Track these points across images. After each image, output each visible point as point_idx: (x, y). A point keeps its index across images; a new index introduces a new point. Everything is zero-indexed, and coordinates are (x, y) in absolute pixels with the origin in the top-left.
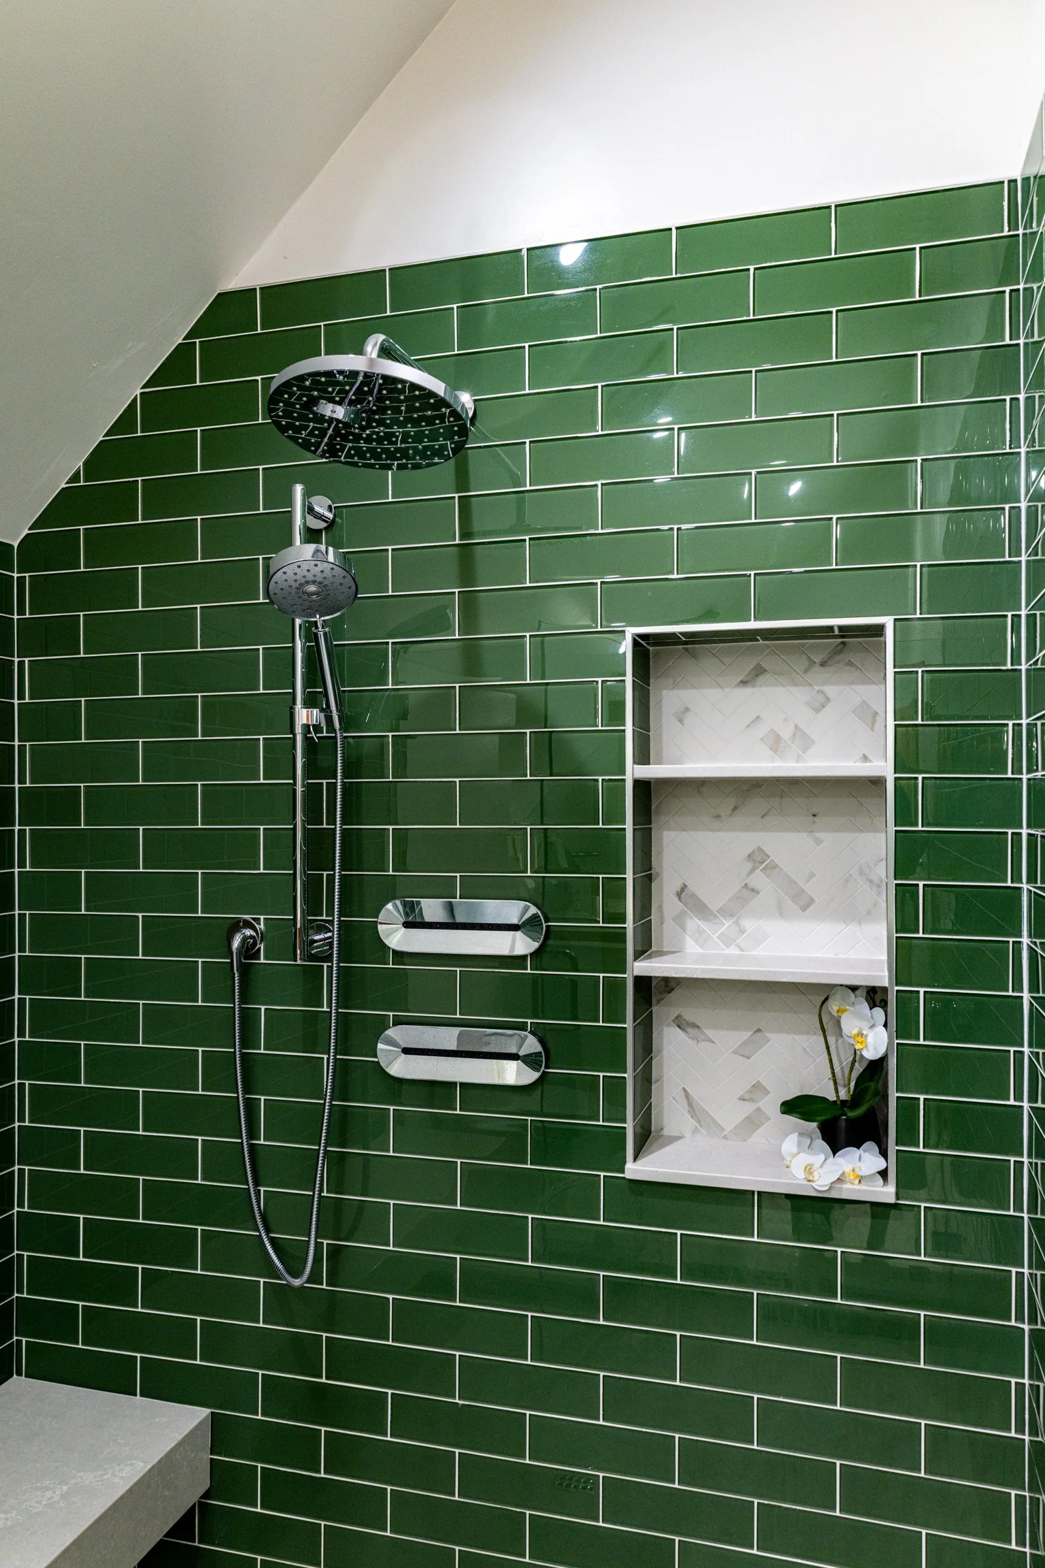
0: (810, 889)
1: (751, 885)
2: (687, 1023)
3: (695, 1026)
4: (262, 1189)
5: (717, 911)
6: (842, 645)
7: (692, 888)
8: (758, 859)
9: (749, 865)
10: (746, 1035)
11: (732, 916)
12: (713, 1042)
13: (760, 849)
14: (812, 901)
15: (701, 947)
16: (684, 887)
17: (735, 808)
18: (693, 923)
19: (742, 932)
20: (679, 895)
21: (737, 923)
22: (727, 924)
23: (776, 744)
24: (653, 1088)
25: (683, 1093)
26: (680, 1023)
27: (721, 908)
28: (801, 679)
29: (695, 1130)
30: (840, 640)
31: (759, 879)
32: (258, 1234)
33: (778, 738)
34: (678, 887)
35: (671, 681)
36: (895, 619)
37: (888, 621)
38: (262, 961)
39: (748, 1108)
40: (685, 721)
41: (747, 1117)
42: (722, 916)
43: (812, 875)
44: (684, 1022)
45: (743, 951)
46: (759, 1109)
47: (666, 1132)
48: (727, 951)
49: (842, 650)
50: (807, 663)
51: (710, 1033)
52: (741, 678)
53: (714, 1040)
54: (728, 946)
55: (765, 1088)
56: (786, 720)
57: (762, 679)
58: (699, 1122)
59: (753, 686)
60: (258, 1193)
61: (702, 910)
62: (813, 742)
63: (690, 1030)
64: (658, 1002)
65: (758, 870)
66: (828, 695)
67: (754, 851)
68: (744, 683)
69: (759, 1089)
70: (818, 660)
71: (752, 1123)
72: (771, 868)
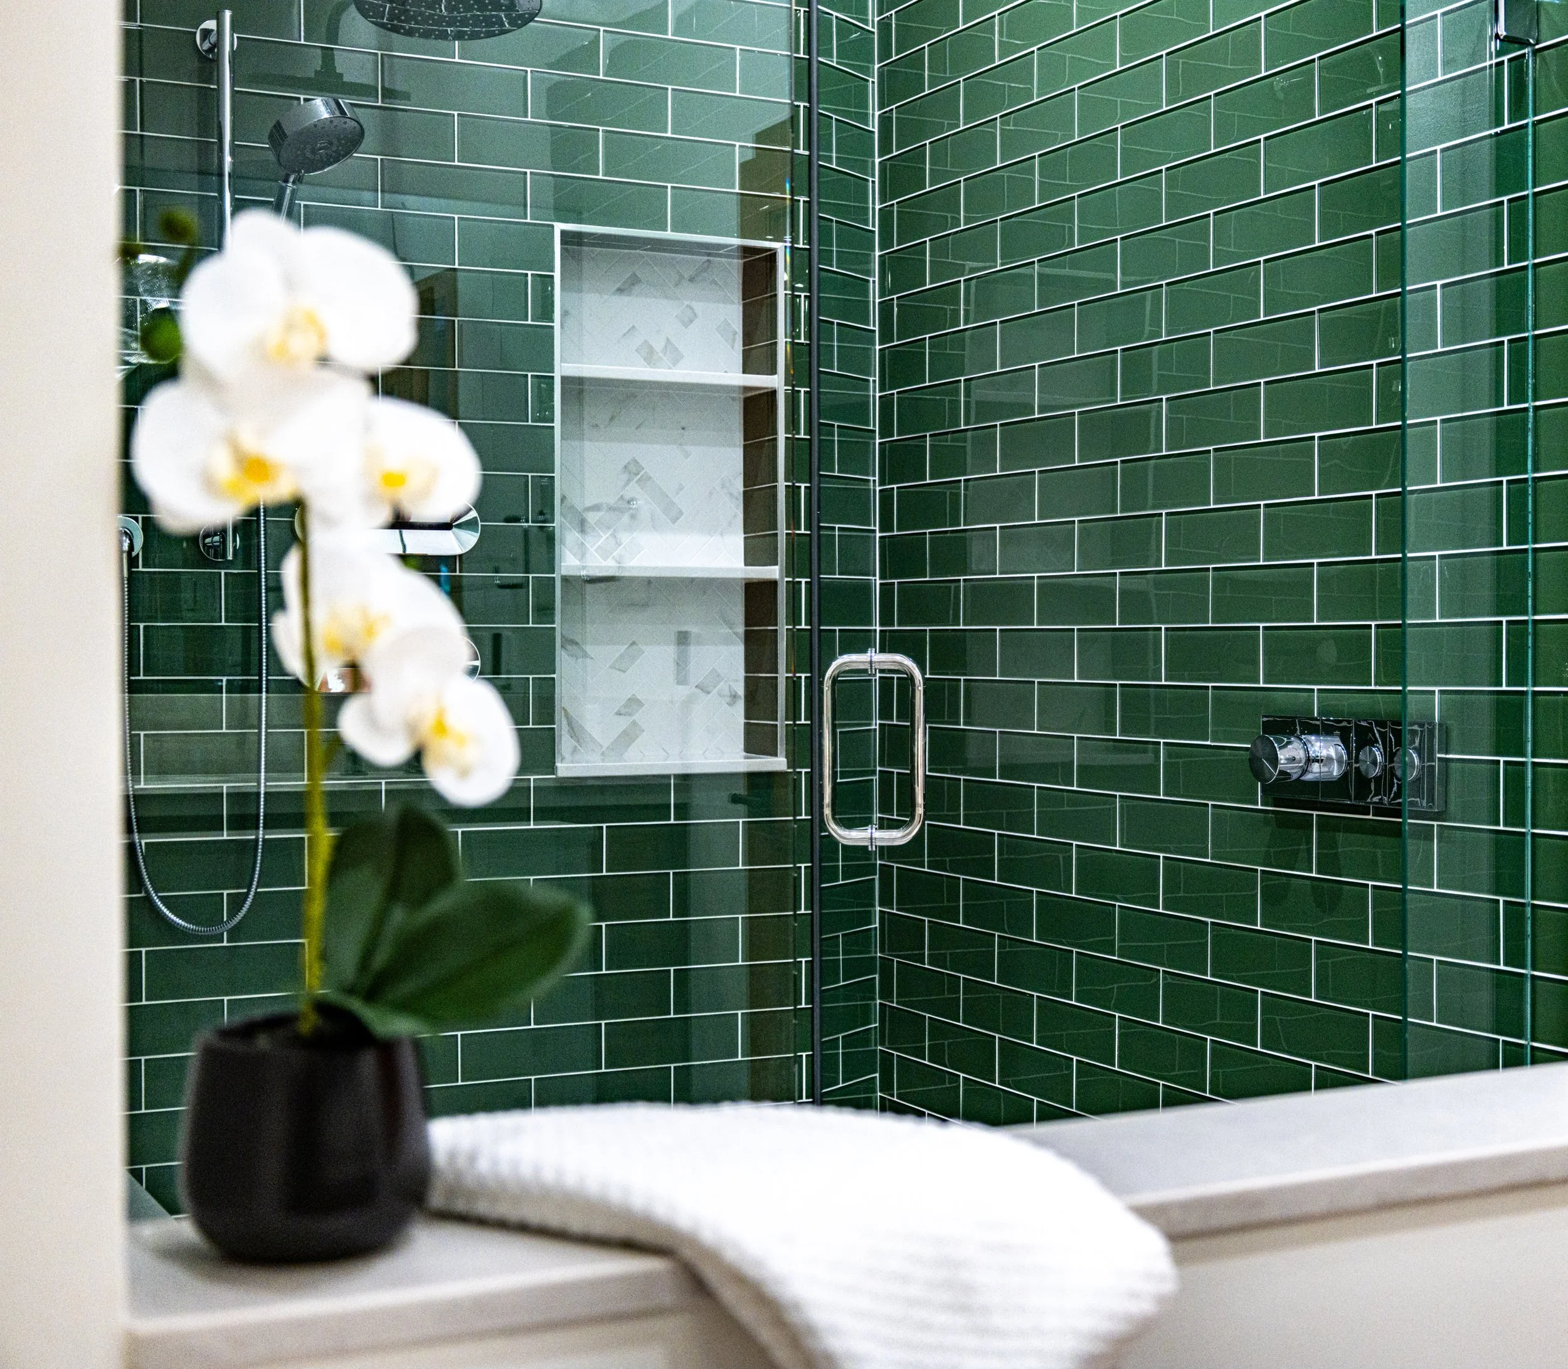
0: (680, 501)
1: (627, 496)
2: (566, 639)
3: (573, 642)
5: (594, 524)
6: (707, 263)
7: (572, 499)
8: (633, 470)
9: (625, 477)
10: (623, 648)
11: (609, 528)
12: (593, 659)
13: (635, 461)
14: (681, 513)
16: (565, 497)
17: (612, 419)
19: (619, 543)
21: (614, 536)
22: (604, 536)
23: (649, 356)
25: (563, 714)
27: (599, 520)
29: (575, 749)
30: (706, 258)
31: (634, 491)
33: (651, 350)
39: (623, 723)
41: (624, 731)
42: (600, 528)
43: (681, 488)
45: (619, 563)
46: (634, 723)
48: (604, 564)
49: (707, 267)
50: (677, 278)
51: (588, 648)
52: (618, 285)
53: (592, 655)
54: (606, 558)
55: (638, 701)
56: (658, 332)
57: (637, 289)
58: (578, 741)
59: (629, 296)
61: (575, 519)
62: (682, 355)
63: (569, 646)
65: (633, 483)
66: (696, 311)
67: (628, 463)
68: (620, 291)
69: (634, 703)
70: (686, 276)
71: (628, 737)
72: (644, 481)
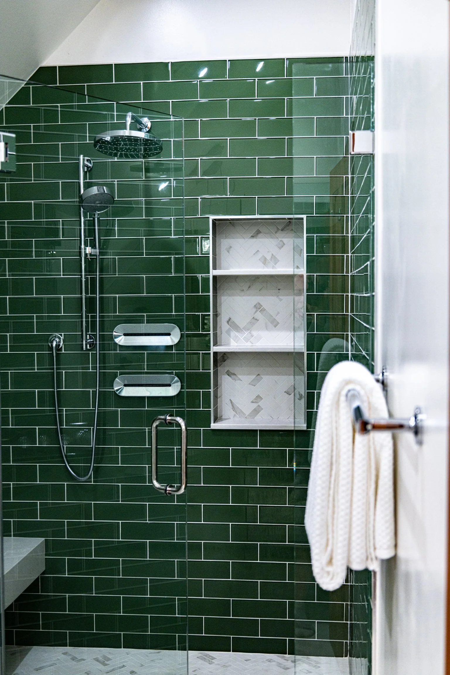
0: (278, 318)
1: (256, 317)
2: (231, 373)
3: (234, 374)
4: (65, 446)
5: (243, 328)
6: (289, 223)
7: (233, 319)
8: (258, 307)
9: (255, 310)
10: (254, 377)
11: (248, 330)
12: (241, 380)
13: (259, 304)
14: (278, 323)
15: (236, 342)
16: (230, 319)
17: (249, 287)
18: (233, 333)
19: (252, 336)
20: (228, 322)
21: (250, 333)
22: (246, 333)
23: (265, 261)
24: (218, 400)
25: (230, 402)
26: (229, 374)
27: (244, 327)
28: (274, 236)
29: (235, 415)
30: (289, 221)
31: (258, 315)
32: (64, 465)
33: (265, 259)
34: (227, 319)
35: (224, 235)
36: (307, 216)
37: (304, 217)
38: (63, 352)
39: (255, 406)
40: (230, 252)
41: (255, 409)
42: (245, 330)
43: (278, 313)
44: (230, 373)
45: (252, 344)
46: (259, 406)
47: (223, 417)
48: (246, 344)
49: (289, 224)
50: (276, 229)
51: (240, 377)
52: (251, 235)
53: (242, 379)
54: (247, 342)
55: (261, 397)
56: (268, 252)
57: (260, 235)
58: (236, 412)
59: (256, 238)
60: (64, 447)
61: (236, 328)
62: (278, 261)
63: (232, 376)
64: (220, 365)
65: (258, 312)
66: (284, 242)
67: (256, 304)
68: (253, 237)
69: (259, 398)
70: (280, 229)
71: (256, 411)
72: (263, 311)
